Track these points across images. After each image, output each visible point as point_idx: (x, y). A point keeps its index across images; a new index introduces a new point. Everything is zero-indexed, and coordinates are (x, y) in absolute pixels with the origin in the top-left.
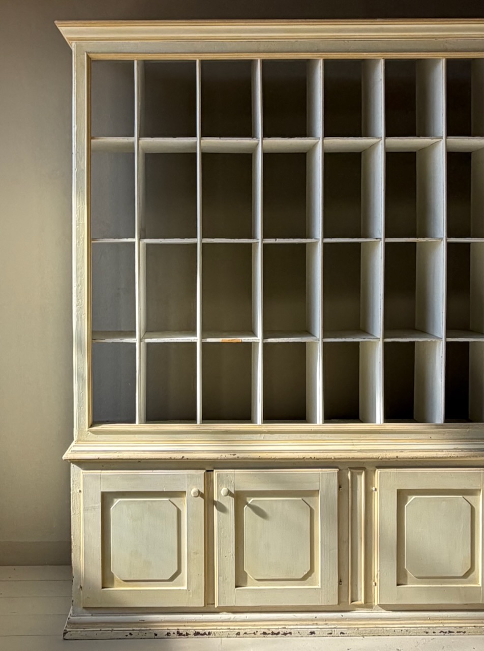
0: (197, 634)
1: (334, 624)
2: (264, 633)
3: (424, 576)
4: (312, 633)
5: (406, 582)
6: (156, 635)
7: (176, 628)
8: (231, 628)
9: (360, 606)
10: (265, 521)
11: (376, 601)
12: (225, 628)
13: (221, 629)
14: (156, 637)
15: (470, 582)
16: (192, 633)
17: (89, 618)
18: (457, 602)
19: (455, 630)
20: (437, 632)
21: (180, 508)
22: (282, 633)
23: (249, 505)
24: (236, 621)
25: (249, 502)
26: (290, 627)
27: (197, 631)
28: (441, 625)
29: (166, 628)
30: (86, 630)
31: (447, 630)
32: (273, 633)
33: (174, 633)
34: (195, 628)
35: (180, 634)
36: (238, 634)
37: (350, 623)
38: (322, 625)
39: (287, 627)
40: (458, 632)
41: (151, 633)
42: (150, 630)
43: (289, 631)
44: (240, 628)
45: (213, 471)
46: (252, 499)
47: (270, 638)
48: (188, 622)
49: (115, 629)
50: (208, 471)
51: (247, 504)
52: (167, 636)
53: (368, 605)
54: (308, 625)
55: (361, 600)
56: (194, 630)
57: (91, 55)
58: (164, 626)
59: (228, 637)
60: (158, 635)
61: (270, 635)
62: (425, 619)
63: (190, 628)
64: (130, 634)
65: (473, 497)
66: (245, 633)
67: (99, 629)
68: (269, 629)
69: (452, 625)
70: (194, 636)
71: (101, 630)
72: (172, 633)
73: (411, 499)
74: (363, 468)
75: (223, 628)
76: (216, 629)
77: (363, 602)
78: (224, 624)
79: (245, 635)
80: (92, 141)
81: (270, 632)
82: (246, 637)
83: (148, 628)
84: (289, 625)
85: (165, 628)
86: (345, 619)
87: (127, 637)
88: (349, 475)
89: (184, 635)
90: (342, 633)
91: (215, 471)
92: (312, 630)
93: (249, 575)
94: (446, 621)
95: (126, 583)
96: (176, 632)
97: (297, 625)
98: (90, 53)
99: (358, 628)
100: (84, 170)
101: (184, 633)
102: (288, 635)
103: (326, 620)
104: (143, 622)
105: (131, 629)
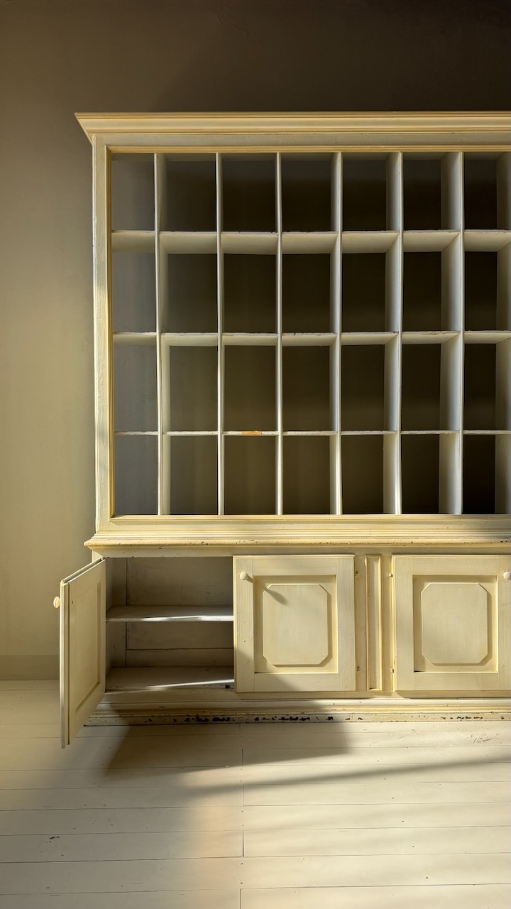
0: (216, 720)
1: (352, 710)
2: (283, 719)
3: (441, 662)
4: (330, 718)
5: (424, 669)
6: (175, 720)
7: (195, 714)
8: (250, 713)
9: (378, 694)
10: (284, 607)
11: (395, 688)
13: (241, 715)
14: (175, 723)
15: (487, 669)
16: (210, 719)
18: (474, 688)
19: (472, 716)
20: (455, 717)
22: (301, 718)
23: (268, 591)
25: (268, 588)
26: (308, 713)
27: (215, 717)
28: (458, 711)
29: (186, 714)
30: (106, 716)
31: (464, 716)
32: (291, 719)
33: (193, 719)
34: (215, 714)
35: (199, 720)
36: (257, 719)
37: (368, 709)
38: (339, 710)
39: (305, 713)
40: (474, 718)
41: (170, 719)
42: (169, 716)
43: (307, 717)
44: (259, 713)
46: (271, 584)
47: (288, 724)
49: (134, 715)
51: (266, 589)
52: (186, 722)
53: (386, 692)
54: (326, 710)
55: (380, 688)
56: (213, 716)
57: (111, 148)
58: (183, 713)
59: (247, 723)
60: (177, 721)
61: (288, 721)
62: (443, 706)
63: (209, 714)
64: (150, 720)
65: (490, 584)
66: (264, 719)
68: (287, 715)
69: (469, 711)
70: (212, 722)
71: (120, 716)
72: (191, 719)
73: (427, 585)
74: (380, 555)
75: (242, 713)
76: (236, 714)
77: (381, 689)
79: (264, 721)
80: (113, 234)
81: (289, 718)
82: (264, 723)
83: (167, 715)
86: (363, 705)
87: (147, 724)
88: (366, 561)
89: (203, 721)
90: (359, 719)
91: (234, 557)
92: (330, 716)
93: (267, 660)
94: (464, 708)
96: (195, 718)
97: (315, 710)
98: (110, 145)
99: (376, 714)
100: (104, 263)
101: (204, 719)
102: (307, 721)
103: (344, 706)
104: (162, 708)
105: (150, 715)
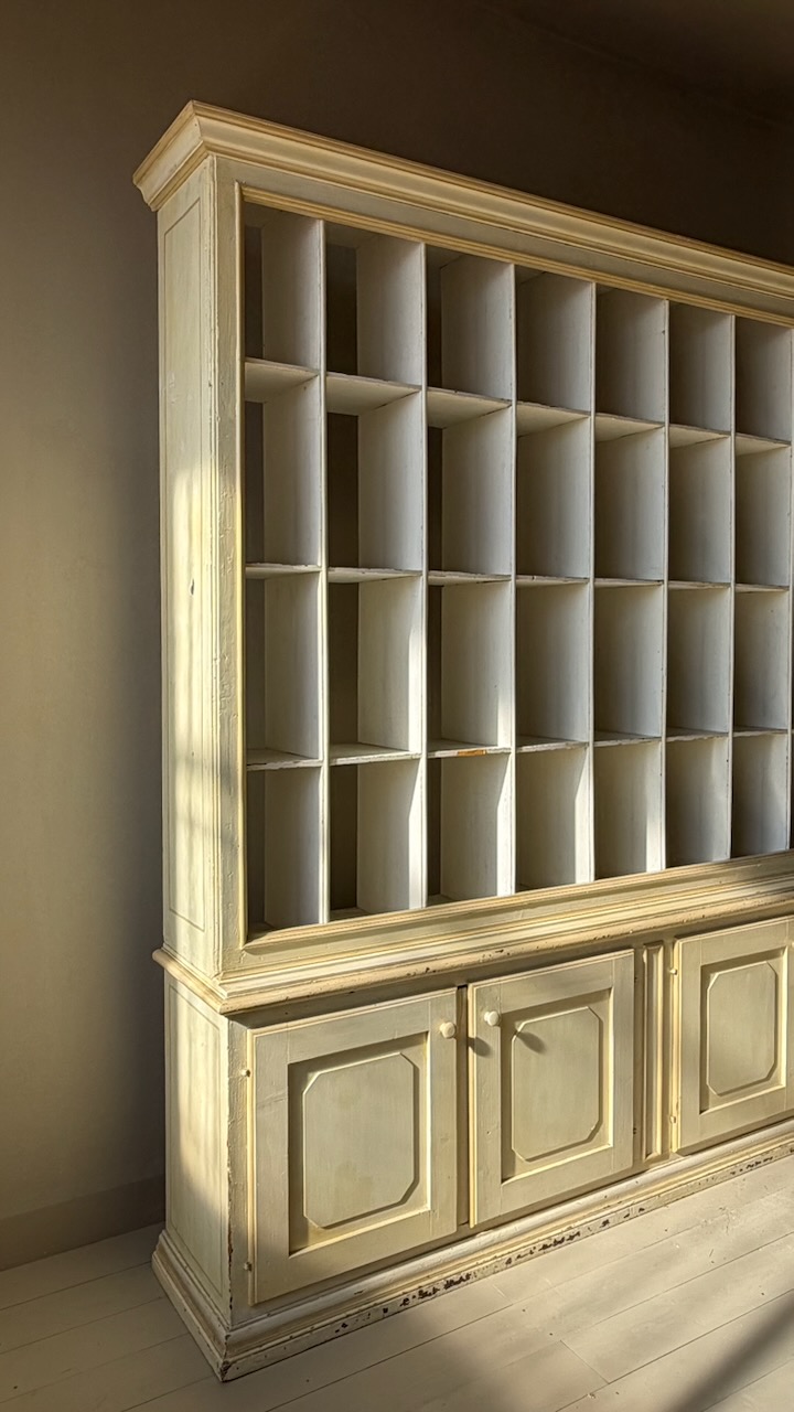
0: (450, 1284)
1: (629, 1200)
2: (545, 1247)
4: (606, 1223)
5: (708, 1105)
6: (385, 1311)
7: (416, 1286)
8: (498, 1254)
9: (656, 1160)
10: (541, 1057)
11: (675, 1146)
12: (489, 1258)
13: (485, 1262)
14: (386, 1315)
15: (772, 1085)
16: (440, 1286)
17: (265, 1322)
18: (761, 1117)
19: (760, 1159)
20: (744, 1169)
21: (417, 1065)
22: (567, 1237)
23: (520, 1035)
24: (502, 1242)
25: (519, 1030)
26: (577, 1224)
27: (449, 1279)
28: (747, 1157)
29: (401, 1292)
30: (264, 1347)
31: (752, 1161)
32: (556, 1243)
33: (414, 1297)
34: (445, 1275)
35: (423, 1295)
36: (509, 1261)
37: (647, 1190)
38: (615, 1206)
39: (572, 1225)
40: (765, 1160)
41: (378, 1310)
42: (376, 1305)
43: (576, 1231)
44: (510, 1250)
45: (466, 986)
46: (523, 1024)
47: (554, 1253)
48: (431, 1269)
49: (316, 1326)
50: (459, 987)
51: (516, 1033)
52: (404, 1307)
53: (664, 1155)
54: (599, 1212)
55: (657, 1150)
56: (444, 1279)
58: (397, 1290)
59: (494, 1273)
60: (389, 1311)
61: (552, 1248)
62: (728, 1154)
63: (436, 1278)
64: (344, 1325)
65: (775, 960)
66: (519, 1257)
67: (288, 1337)
68: (549, 1238)
69: (757, 1153)
70: (445, 1290)
71: (291, 1338)
72: (410, 1298)
73: (714, 977)
74: (660, 942)
75: (486, 1259)
76: (478, 1265)
77: (659, 1152)
78: (486, 1252)
79: (520, 1260)
81: (552, 1242)
82: (520, 1263)
83: (371, 1304)
84: (575, 1221)
85: (398, 1293)
86: (641, 1187)
87: (339, 1334)
88: (645, 956)
89: (430, 1294)
90: (641, 1210)
91: (471, 986)
92: (604, 1219)
93: (517, 1154)
94: (751, 1150)
95: (331, 1230)
96: (416, 1293)
97: (584, 1217)
98: (246, 185)
99: (659, 1195)
100: (233, 422)
101: (430, 1290)
102: (576, 1238)
103: (618, 1196)
104: (361, 1294)
105: (343, 1315)
